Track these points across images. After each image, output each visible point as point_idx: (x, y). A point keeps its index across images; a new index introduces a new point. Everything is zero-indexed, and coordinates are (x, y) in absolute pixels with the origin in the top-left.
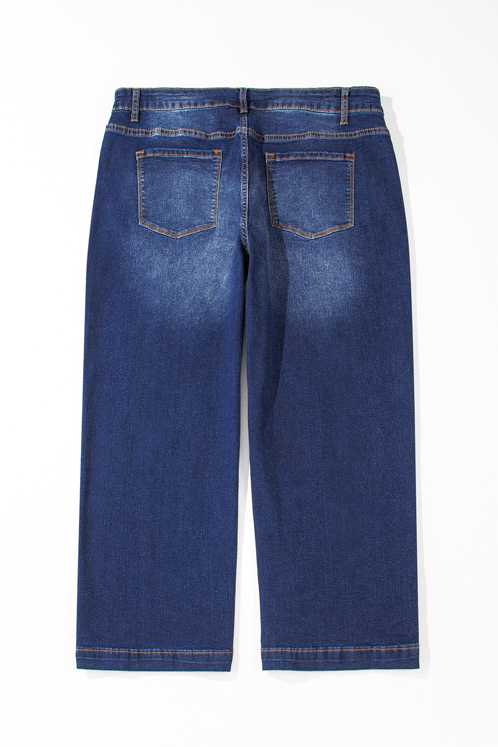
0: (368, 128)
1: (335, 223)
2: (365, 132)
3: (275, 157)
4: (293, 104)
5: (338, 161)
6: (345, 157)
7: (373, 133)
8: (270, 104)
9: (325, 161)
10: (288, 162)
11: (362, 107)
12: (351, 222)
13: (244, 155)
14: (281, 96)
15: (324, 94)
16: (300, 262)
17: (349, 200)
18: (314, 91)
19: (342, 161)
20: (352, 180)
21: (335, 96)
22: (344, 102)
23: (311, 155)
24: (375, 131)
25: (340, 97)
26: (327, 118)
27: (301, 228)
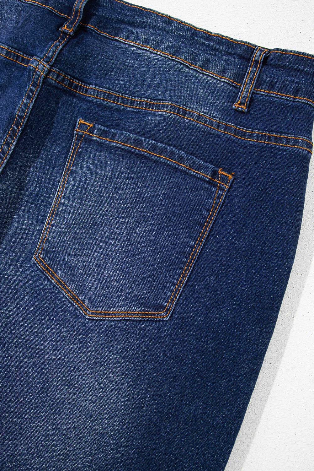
0: (277, 132)
1: (140, 302)
2: (270, 138)
3: (92, 130)
4: (163, 46)
5: (197, 178)
6: (215, 174)
7: (282, 146)
8: (124, 32)
9: (175, 169)
10: (110, 148)
11: (281, 90)
12: (167, 311)
13: (21, 114)
14: (150, 26)
15: (223, 46)
16: (46, 352)
17: (184, 263)
18: (208, 36)
19: (205, 181)
20: (207, 226)
21: (241, 57)
22: (252, 71)
23: (154, 148)
24: (288, 141)
25: (248, 60)
26: (213, 88)
27: (78, 286)
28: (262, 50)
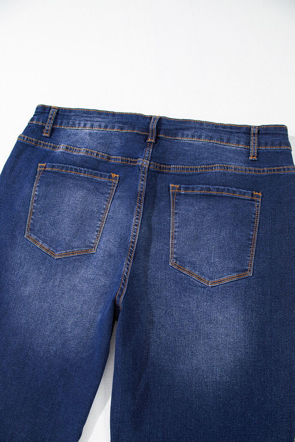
0: (277, 166)
1: (234, 270)
2: (274, 170)
3: (179, 189)
4: (203, 137)
5: (245, 199)
6: (252, 195)
7: (282, 172)
8: (180, 134)
9: (232, 198)
10: (192, 196)
11: (272, 145)
12: (250, 271)
14: (192, 128)
15: (233, 129)
16: (193, 310)
17: (251, 244)
18: (224, 126)
19: (249, 200)
20: (256, 222)
21: (244, 133)
22: (254, 140)
23: (218, 190)
24: (284, 169)
25: (249, 134)
26: (236, 152)
27: (199, 271)
28: (255, 127)
